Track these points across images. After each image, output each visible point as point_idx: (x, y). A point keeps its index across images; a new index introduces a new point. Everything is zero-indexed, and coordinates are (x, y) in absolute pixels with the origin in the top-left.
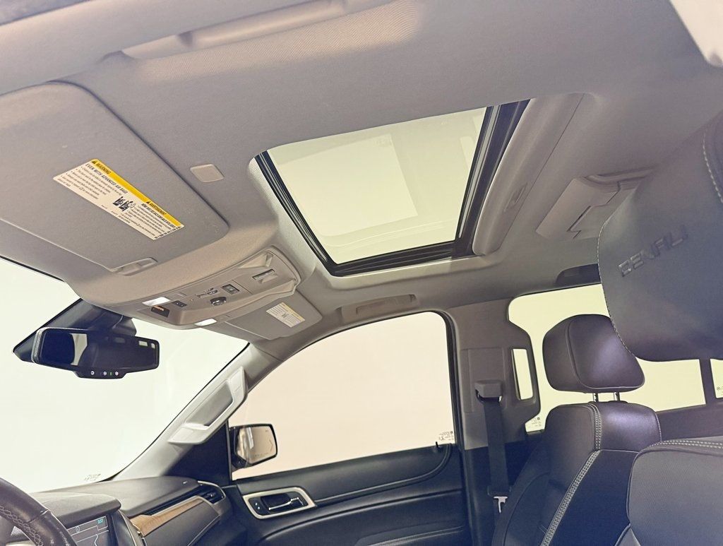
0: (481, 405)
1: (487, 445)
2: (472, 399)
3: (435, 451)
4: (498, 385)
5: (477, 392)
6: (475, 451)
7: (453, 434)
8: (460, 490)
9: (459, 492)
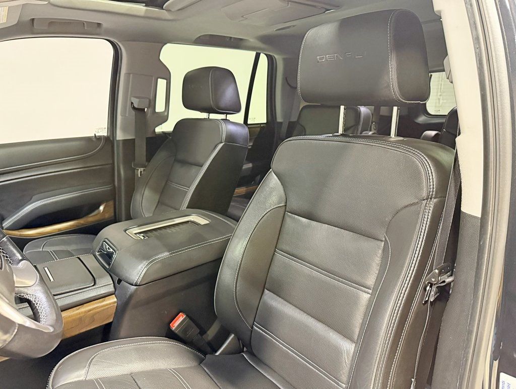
0: (133, 112)
1: (133, 137)
2: (128, 108)
3: (94, 139)
4: (148, 100)
5: (132, 103)
6: (125, 141)
7: (106, 130)
8: (111, 164)
9: (110, 165)
